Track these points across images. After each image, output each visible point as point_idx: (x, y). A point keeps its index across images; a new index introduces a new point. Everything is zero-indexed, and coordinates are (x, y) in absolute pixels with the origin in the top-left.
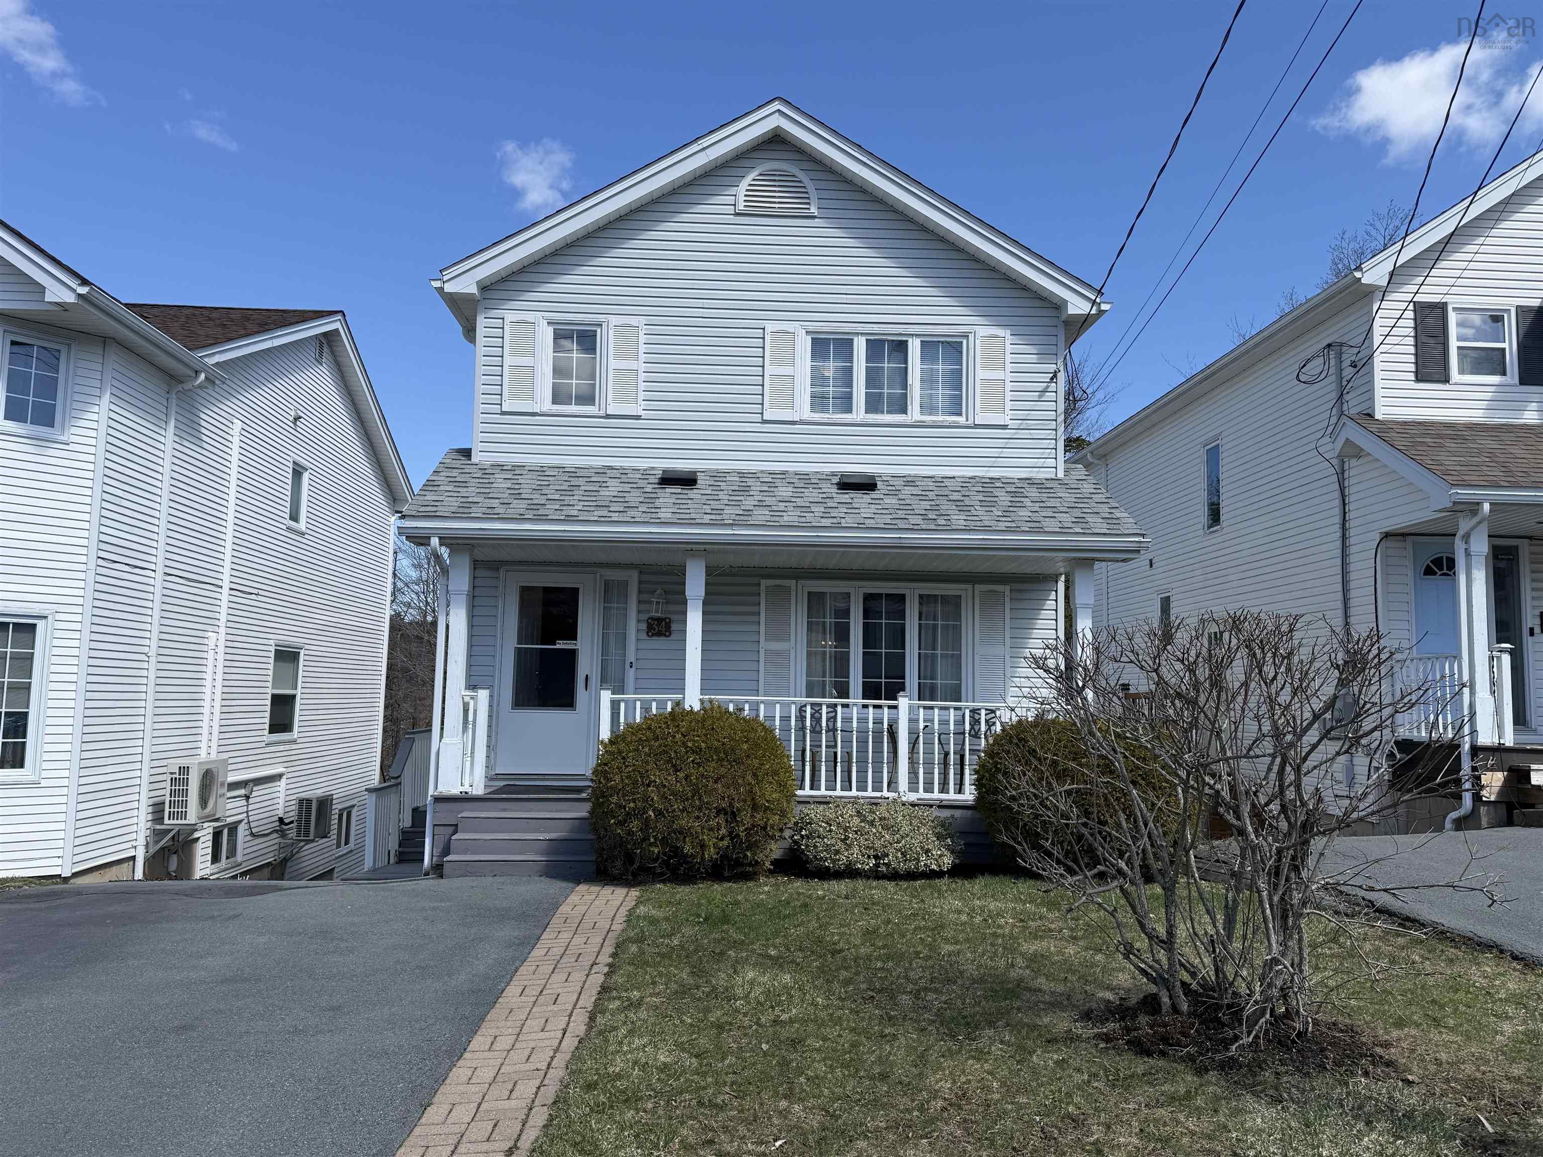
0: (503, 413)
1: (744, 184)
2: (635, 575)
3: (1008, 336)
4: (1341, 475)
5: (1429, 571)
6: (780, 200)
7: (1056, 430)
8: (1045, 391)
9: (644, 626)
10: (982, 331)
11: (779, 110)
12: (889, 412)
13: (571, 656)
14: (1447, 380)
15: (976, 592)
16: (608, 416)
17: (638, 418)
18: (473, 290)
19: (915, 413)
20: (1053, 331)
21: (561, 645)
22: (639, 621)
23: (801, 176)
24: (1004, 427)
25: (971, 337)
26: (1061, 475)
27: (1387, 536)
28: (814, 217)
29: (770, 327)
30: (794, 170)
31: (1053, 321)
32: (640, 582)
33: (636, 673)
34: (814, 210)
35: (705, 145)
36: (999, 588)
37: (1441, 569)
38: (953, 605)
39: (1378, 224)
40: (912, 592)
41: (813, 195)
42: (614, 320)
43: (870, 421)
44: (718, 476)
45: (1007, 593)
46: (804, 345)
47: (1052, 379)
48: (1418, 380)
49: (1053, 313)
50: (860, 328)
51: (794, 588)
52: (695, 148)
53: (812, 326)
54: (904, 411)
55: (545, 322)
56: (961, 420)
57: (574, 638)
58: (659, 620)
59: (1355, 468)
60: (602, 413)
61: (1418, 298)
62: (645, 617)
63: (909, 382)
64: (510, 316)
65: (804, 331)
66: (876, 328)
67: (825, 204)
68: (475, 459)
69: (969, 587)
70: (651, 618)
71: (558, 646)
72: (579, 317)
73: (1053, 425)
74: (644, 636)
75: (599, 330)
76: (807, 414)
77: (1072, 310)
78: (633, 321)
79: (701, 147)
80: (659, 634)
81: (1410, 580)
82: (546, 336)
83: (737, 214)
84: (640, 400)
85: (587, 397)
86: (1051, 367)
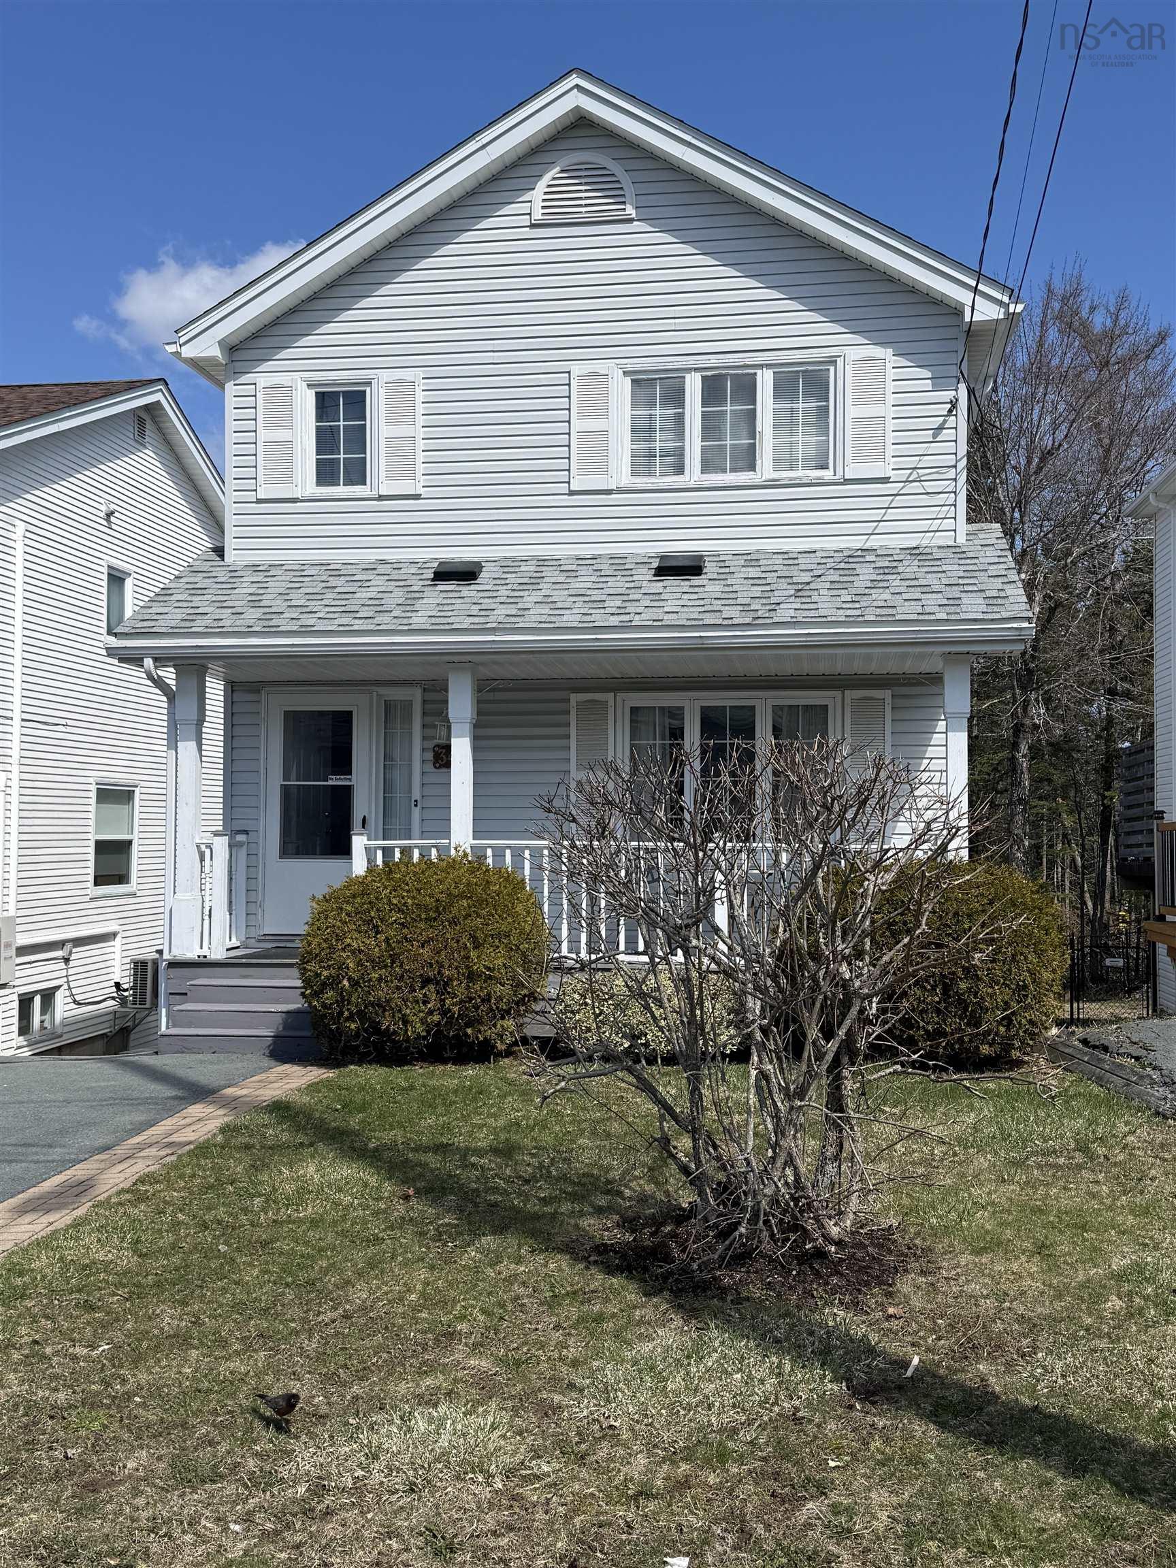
0: (260, 501)
1: (541, 186)
2: (419, 693)
3: (891, 357)
6: (588, 201)
7: (955, 480)
8: (941, 428)
9: (430, 756)
10: (853, 353)
11: (577, 85)
12: (733, 470)
13: (347, 792)
15: (848, 701)
16: (381, 498)
17: (417, 497)
18: (216, 352)
19: (766, 468)
20: (951, 345)
21: (334, 781)
22: (423, 750)
23: (613, 167)
24: (885, 480)
25: (840, 362)
26: (961, 539)
28: (631, 220)
29: (577, 369)
30: (604, 161)
31: (947, 333)
32: (424, 702)
33: (421, 813)
34: (630, 211)
35: (485, 141)
36: (877, 694)
38: (817, 718)
40: (764, 704)
41: (629, 190)
42: (385, 376)
43: (707, 484)
44: (509, 565)
45: (889, 700)
46: (622, 388)
47: (950, 411)
49: (952, 321)
50: (692, 362)
51: (611, 703)
52: (472, 146)
53: (630, 364)
54: (752, 467)
55: (305, 384)
56: (827, 474)
57: (348, 771)
58: (445, 748)
60: (375, 493)
62: (430, 744)
63: (759, 429)
64: (263, 380)
65: (620, 371)
66: (713, 361)
67: (644, 201)
68: (229, 557)
69: (838, 694)
70: (438, 746)
71: (330, 783)
72: (341, 375)
73: (951, 474)
74: (429, 767)
75: (368, 390)
76: (626, 480)
77: (972, 316)
78: (411, 374)
79: (480, 144)
80: (446, 766)
82: (307, 403)
83: (533, 226)
84: (419, 475)
85: (357, 474)
86: (949, 395)
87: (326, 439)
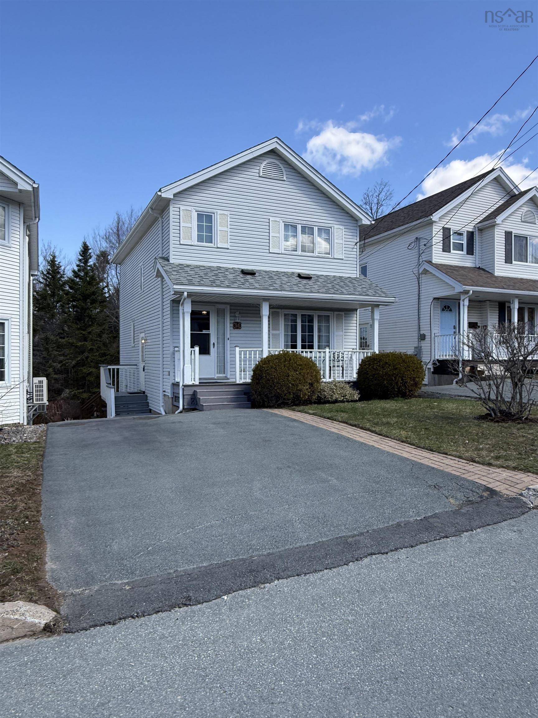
0: (181, 244)
1: (262, 166)
2: (228, 307)
3: (343, 229)
4: (418, 279)
5: (443, 310)
6: (273, 173)
8: (354, 248)
9: (232, 325)
10: (336, 226)
11: (276, 142)
12: (308, 252)
13: (208, 335)
14: (450, 252)
15: (335, 315)
16: (218, 248)
17: (228, 249)
18: (172, 197)
19: (316, 253)
20: (355, 228)
21: (204, 332)
22: (230, 323)
23: (281, 165)
24: (343, 259)
25: (333, 228)
26: (358, 277)
27: (434, 299)
28: (285, 181)
29: (271, 219)
30: (278, 163)
31: (355, 225)
32: (230, 309)
33: (230, 342)
34: (285, 178)
35: (253, 151)
36: (341, 313)
37: (446, 309)
38: (327, 318)
39: (377, 186)
40: (315, 314)
41: (285, 173)
42: (219, 212)
43: (303, 255)
45: (343, 315)
46: (282, 226)
47: (355, 244)
48: (443, 251)
49: (355, 222)
50: (299, 222)
51: (280, 312)
52: (249, 152)
53: (285, 220)
54: (313, 252)
55: (195, 210)
56: (330, 256)
57: (208, 328)
58: (237, 323)
59: (424, 278)
60: (216, 246)
61: (446, 226)
62: (233, 322)
63: (314, 242)
64: (182, 208)
65: (282, 221)
66: (305, 222)
67: (288, 176)
68: (171, 261)
69: (333, 312)
70: (235, 322)
71: (203, 332)
72: (206, 209)
73: (356, 260)
74: (232, 329)
75: (213, 215)
76: (283, 251)
77: (364, 223)
78: (226, 213)
79: (251, 151)
80: (237, 328)
81: (439, 312)
82: (195, 216)
83: (260, 177)
84: (229, 243)
85: (210, 240)
86: (356, 241)
87: (200, 228)
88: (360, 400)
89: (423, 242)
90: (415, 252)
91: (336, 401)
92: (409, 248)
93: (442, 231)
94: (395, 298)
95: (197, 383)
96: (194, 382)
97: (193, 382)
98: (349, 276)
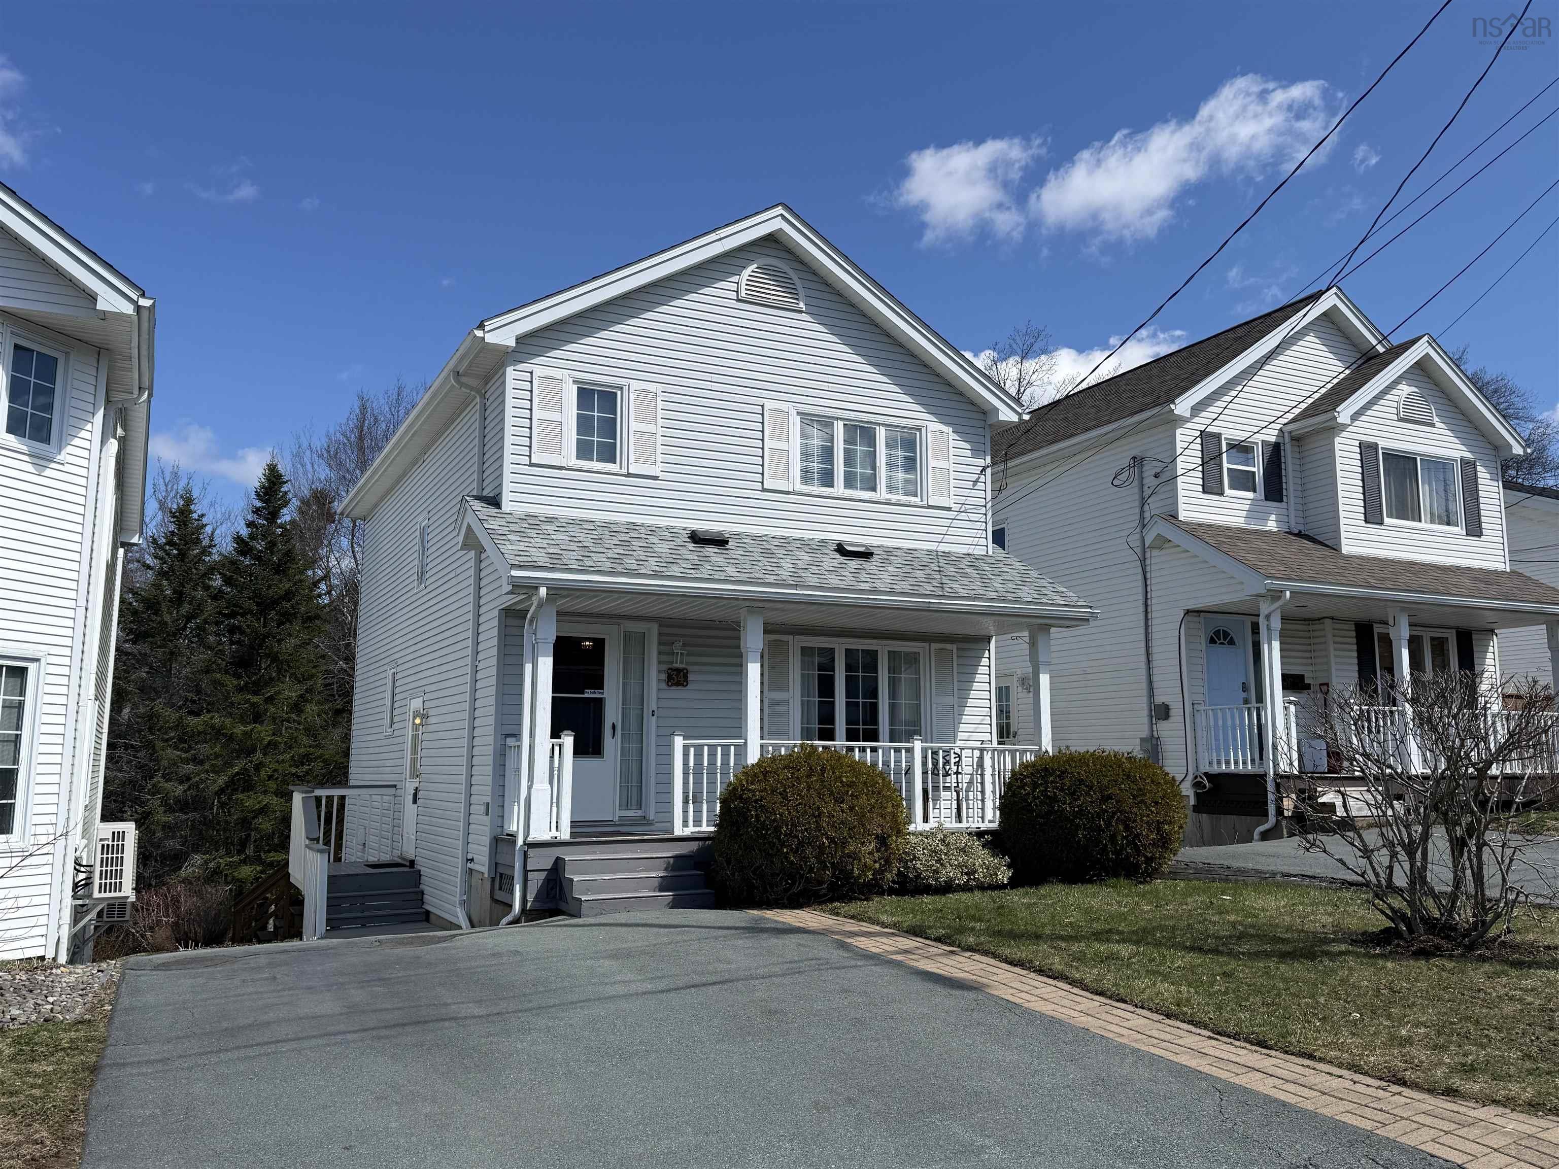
0: (531, 465)
1: (747, 273)
2: (655, 628)
3: (951, 432)
4: (1143, 561)
5: (1212, 641)
6: (774, 292)
7: (985, 514)
8: (976, 482)
9: (664, 676)
10: (930, 426)
11: (782, 215)
12: (862, 489)
13: (599, 703)
14: (1221, 494)
15: (932, 649)
16: (629, 475)
17: (656, 478)
18: (512, 343)
19: (882, 493)
20: (981, 432)
21: (588, 694)
22: (659, 672)
23: (792, 273)
24: (949, 509)
25: (924, 430)
26: (990, 553)
27: (1188, 612)
28: (801, 312)
29: (769, 405)
30: (786, 268)
31: (981, 424)
32: (660, 634)
33: (657, 722)
34: (802, 306)
35: (722, 236)
36: (949, 646)
37: (1219, 639)
38: (913, 659)
39: (1017, 338)
40: (883, 649)
41: (801, 292)
42: (635, 385)
43: (850, 496)
45: (955, 651)
46: (795, 423)
47: (982, 471)
48: (1204, 492)
49: (981, 416)
50: (839, 413)
51: (791, 643)
52: (713, 237)
53: (801, 408)
54: (874, 489)
55: (571, 380)
56: (916, 500)
57: (601, 687)
58: (678, 670)
59: (1156, 559)
60: (624, 471)
62: (664, 667)
63: (878, 464)
64: (538, 371)
65: (795, 412)
66: (853, 415)
67: (811, 301)
68: (506, 506)
69: (926, 645)
70: (670, 669)
71: (586, 695)
72: (601, 377)
73: (983, 510)
74: (663, 685)
75: (619, 393)
76: (797, 486)
77: (1002, 417)
78: (652, 387)
79: (718, 237)
80: (678, 684)
81: (1203, 646)
82: (571, 394)
83: (738, 300)
84: (658, 463)
85: (609, 454)
86: (981, 462)
87: (584, 424)
88: (1014, 883)
89: (1149, 470)
90: (1131, 494)
91: (948, 888)
92: (1116, 482)
93: (1199, 440)
94: (1091, 607)
95: (565, 834)
96: (557, 834)
97: (554, 833)
98: (965, 551)
